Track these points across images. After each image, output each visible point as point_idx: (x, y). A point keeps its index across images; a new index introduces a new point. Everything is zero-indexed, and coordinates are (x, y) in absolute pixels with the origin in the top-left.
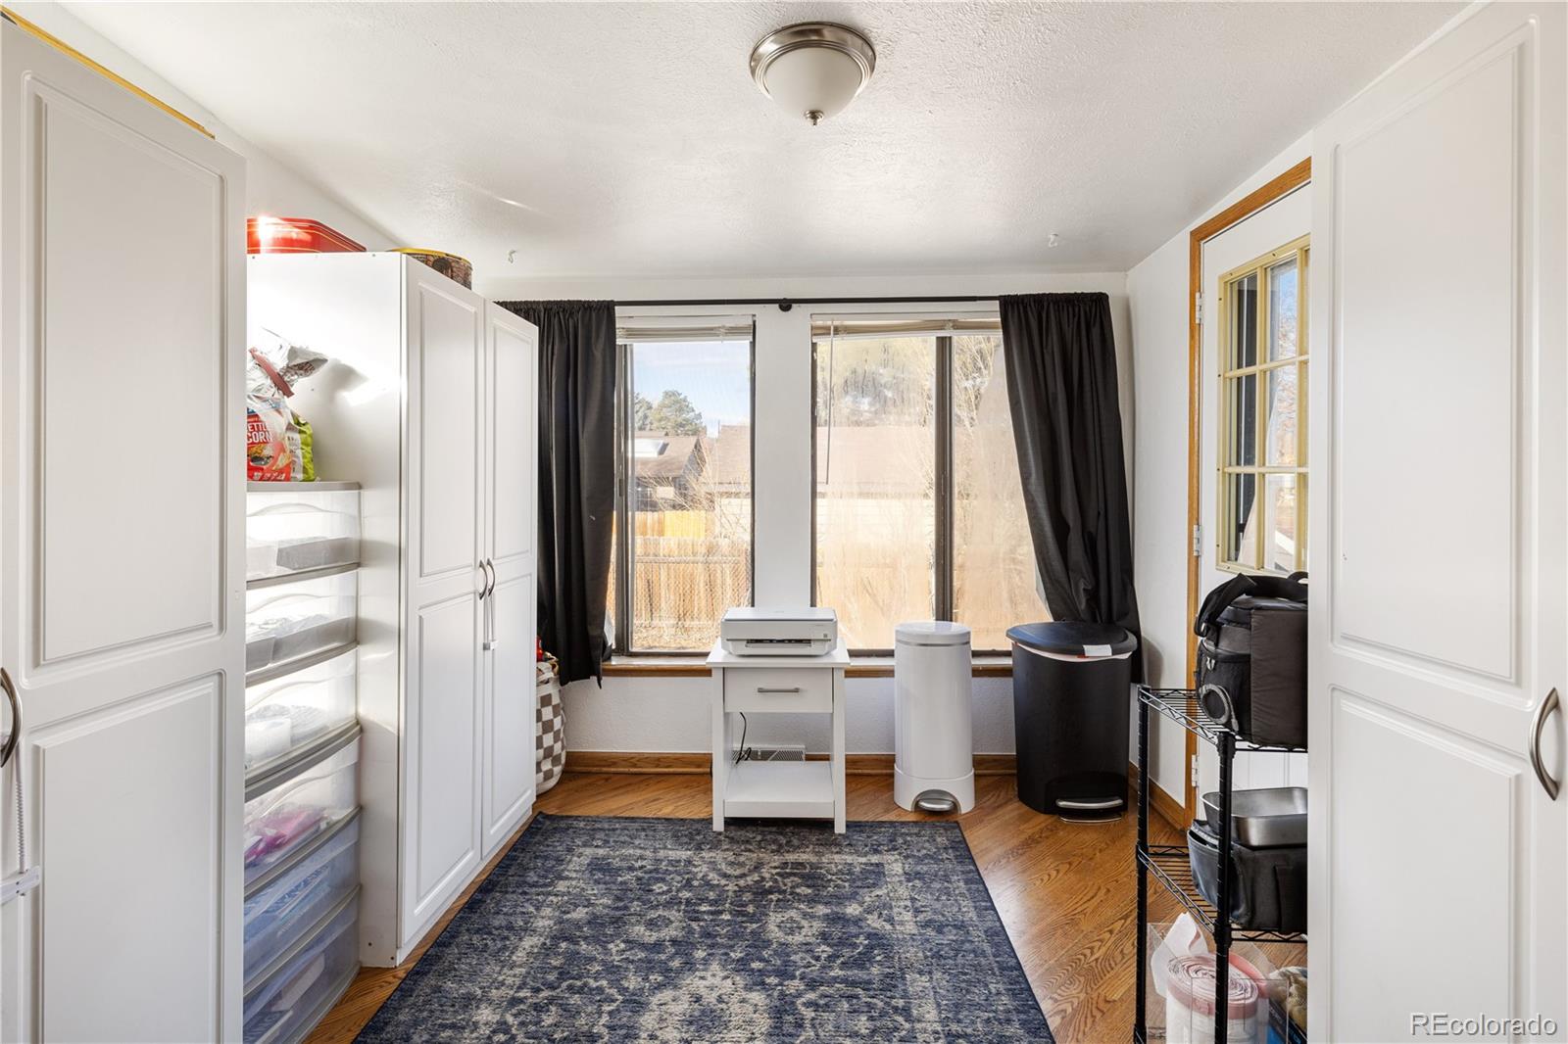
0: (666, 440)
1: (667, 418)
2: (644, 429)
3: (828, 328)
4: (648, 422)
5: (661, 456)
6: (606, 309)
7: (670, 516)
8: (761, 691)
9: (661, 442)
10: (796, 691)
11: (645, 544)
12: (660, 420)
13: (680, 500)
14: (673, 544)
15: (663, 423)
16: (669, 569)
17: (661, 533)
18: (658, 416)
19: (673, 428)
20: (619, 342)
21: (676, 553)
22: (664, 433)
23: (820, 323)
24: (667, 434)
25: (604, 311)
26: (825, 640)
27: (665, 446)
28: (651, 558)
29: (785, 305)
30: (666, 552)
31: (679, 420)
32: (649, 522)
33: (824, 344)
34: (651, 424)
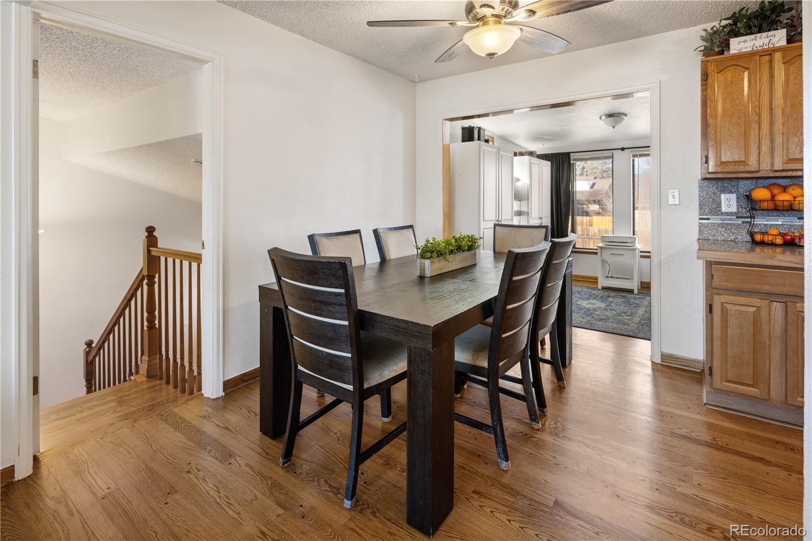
0: (595, 181)
1: (597, 168)
2: (583, 175)
3: (637, 155)
4: (585, 170)
5: (592, 190)
6: (568, 154)
7: (595, 219)
8: (612, 254)
9: (592, 182)
10: (622, 255)
11: (582, 229)
12: (592, 169)
13: (601, 211)
14: (596, 230)
15: (594, 170)
16: (594, 241)
17: (591, 225)
18: (591, 167)
19: (600, 173)
20: (572, 162)
21: (598, 235)
22: (594, 177)
23: (635, 153)
24: (595, 178)
25: (567, 155)
26: (632, 242)
27: (594, 185)
28: (586, 236)
29: (623, 149)
30: (593, 234)
31: (604, 168)
32: (585, 221)
33: (636, 159)
34: (587, 172)
